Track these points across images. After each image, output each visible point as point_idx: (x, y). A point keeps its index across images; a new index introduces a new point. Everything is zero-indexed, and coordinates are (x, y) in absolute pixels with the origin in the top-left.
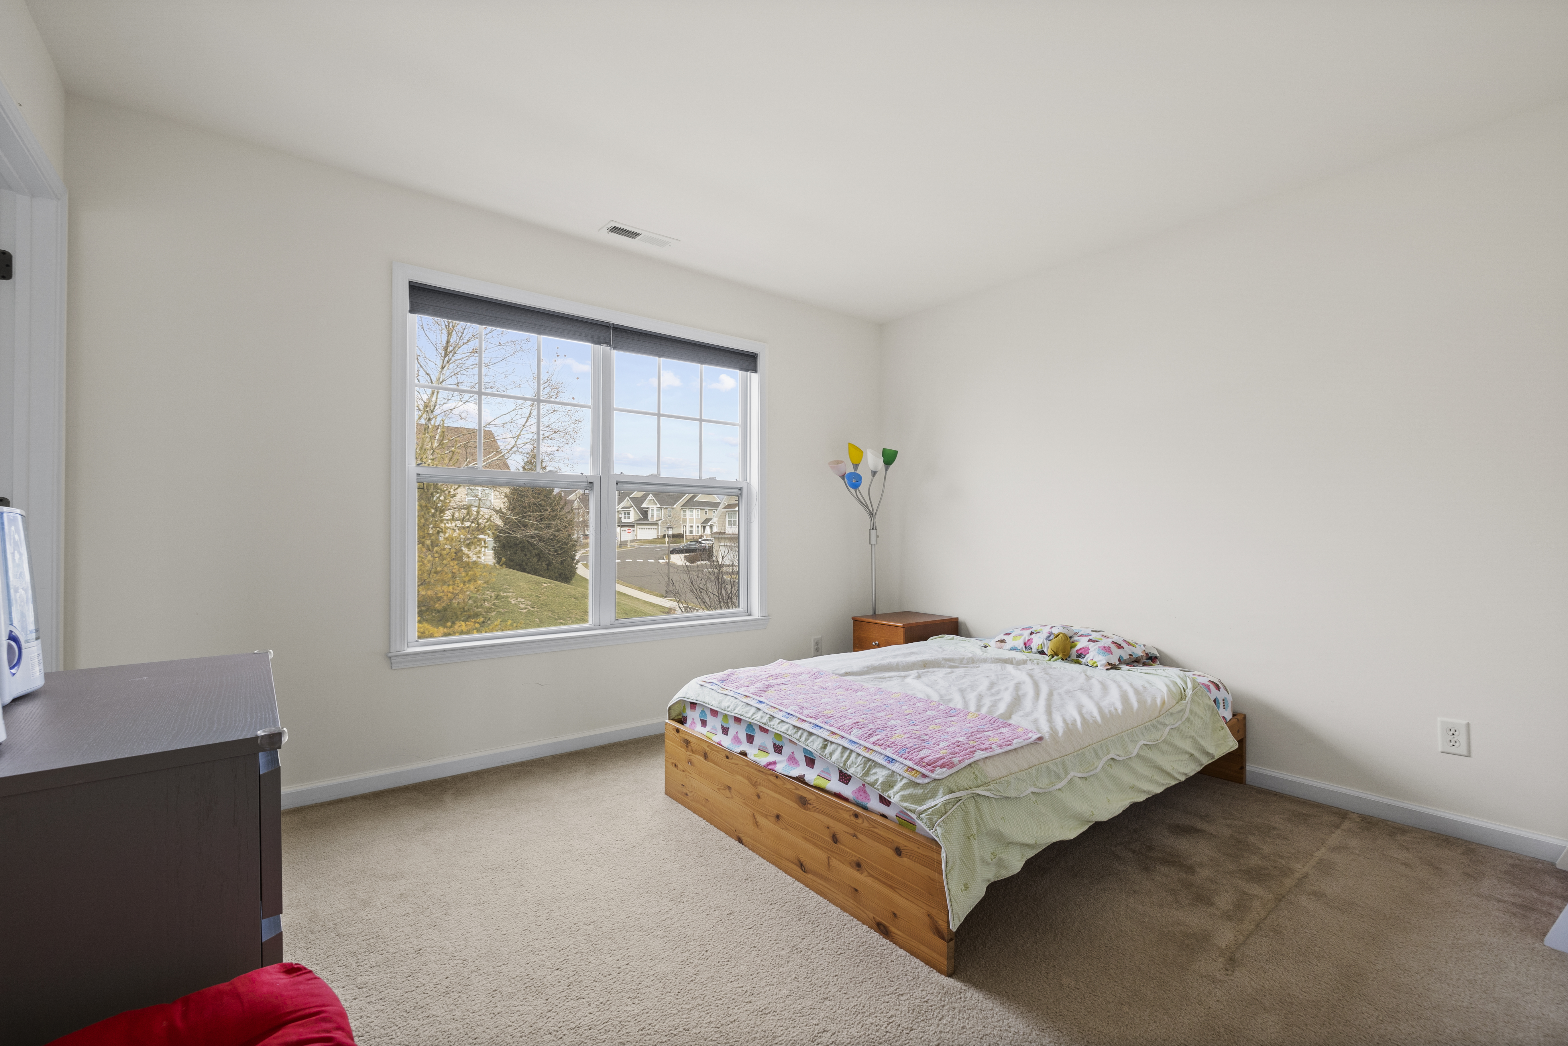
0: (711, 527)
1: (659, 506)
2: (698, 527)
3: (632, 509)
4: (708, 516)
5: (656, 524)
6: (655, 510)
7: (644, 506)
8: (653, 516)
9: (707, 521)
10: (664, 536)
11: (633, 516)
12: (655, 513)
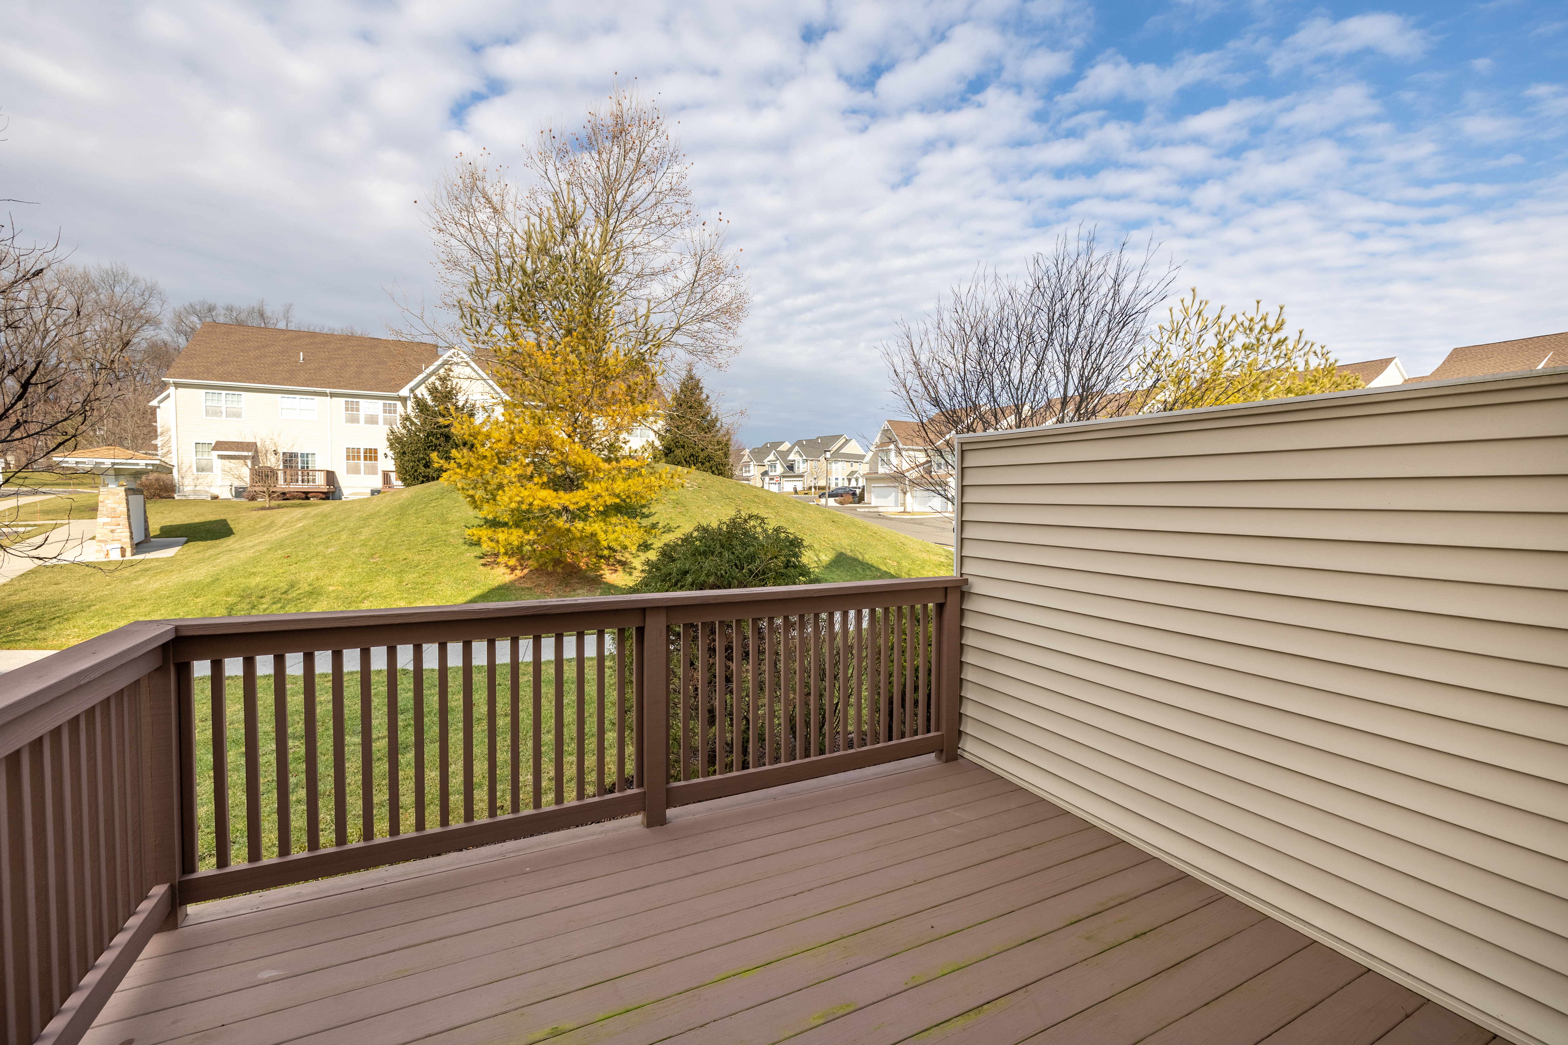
0: (857, 480)
1: (804, 458)
2: (843, 479)
3: (778, 462)
4: (853, 469)
5: (802, 476)
6: (801, 461)
7: (790, 458)
8: (798, 468)
9: (853, 473)
10: (810, 488)
11: (779, 470)
12: (801, 466)
